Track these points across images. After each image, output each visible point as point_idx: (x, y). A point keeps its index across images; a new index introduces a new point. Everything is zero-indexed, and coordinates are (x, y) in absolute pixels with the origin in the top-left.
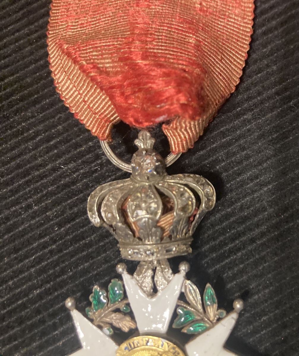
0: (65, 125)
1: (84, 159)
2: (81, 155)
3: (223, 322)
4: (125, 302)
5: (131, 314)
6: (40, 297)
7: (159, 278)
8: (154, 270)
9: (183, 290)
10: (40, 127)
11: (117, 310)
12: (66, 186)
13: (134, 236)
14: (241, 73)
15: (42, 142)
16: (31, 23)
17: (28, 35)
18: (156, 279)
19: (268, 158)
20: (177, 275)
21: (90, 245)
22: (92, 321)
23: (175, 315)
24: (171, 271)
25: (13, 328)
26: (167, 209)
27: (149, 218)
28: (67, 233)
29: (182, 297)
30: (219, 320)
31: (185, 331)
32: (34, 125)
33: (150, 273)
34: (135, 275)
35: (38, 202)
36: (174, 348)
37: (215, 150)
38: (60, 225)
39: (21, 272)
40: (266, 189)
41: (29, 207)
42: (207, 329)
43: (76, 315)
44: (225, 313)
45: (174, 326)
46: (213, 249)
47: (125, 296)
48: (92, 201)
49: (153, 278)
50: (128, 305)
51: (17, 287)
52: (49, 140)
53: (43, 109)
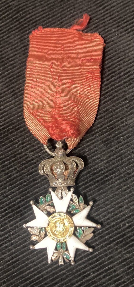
0: (29, 138)
1: (36, 151)
2: (35, 149)
3: (86, 209)
4: (52, 202)
5: (53, 206)
6: (20, 202)
7: (64, 193)
8: (62, 191)
9: (72, 197)
10: (20, 139)
11: (49, 205)
12: (30, 161)
13: (55, 178)
14: (94, 119)
15: (20, 144)
16: (15, 98)
17: (14, 103)
18: (62, 193)
19: (104, 151)
20: (70, 192)
21: (38, 183)
22: (40, 209)
23: (69, 207)
24: (68, 191)
25: (10, 213)
26: (66, 169)
27: (60, 172)
28: (30, 179)
29: (71, 200)
30: (84, 208)
31: (72, 212)
32: (17, 138)
33: (60, 191)
34: (55, 192)
35: (19, 167)
36: (68, 217)
37: (84, 148)
38: (27, 176)
39: (13, 193)
40: (103, 162)
41: (16, 169)
42: (80, 211)
43: (34, 207)
44: (86, 206)
45: (68, 211)
46: (83, 185)
47: (52, 200)
48: (41, 166)
49: (61, 193)
50: (53, 203)
51: (11, 198)
52: (23, 143)
53: (21, 132)
